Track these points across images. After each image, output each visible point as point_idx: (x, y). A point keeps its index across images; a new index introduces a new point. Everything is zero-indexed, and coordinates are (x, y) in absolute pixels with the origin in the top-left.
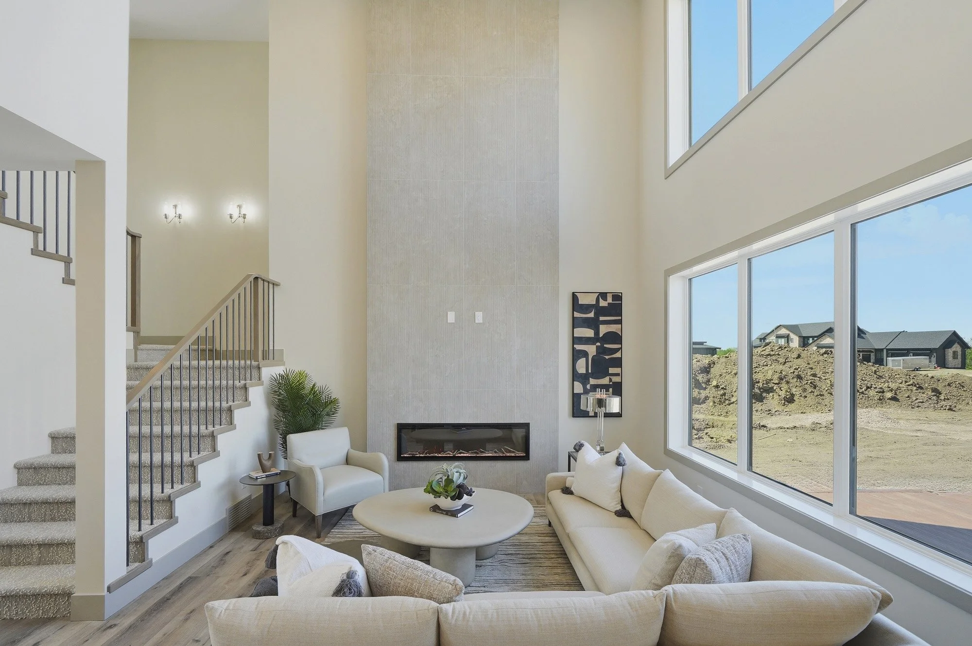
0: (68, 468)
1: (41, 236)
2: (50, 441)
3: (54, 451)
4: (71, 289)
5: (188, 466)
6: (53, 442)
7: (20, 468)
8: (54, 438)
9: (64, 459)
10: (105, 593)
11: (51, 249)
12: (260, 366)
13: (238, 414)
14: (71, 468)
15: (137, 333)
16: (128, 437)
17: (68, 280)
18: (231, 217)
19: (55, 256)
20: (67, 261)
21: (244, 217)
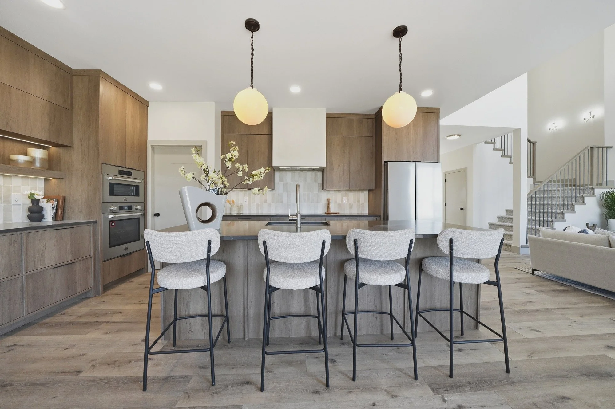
0: (511, 218)
1: (504, 151)
2: (506, 211)
3: (507, 215)
4: (512, 165)
5: (550, 221)
6: (506, 212)
7: (498, 217)
8: (507, 211)
9: (510, 217)
10: (520, 247)
11: (506, 154)
12: (594, 188)
13: (577, 207)
14: (512, 219)
15: (535, 179)
16: (528, 220)
17: (511, 163)
18: (585, 120)
19: (508, 156)
20: (511, 157)
21: (593, 117)
